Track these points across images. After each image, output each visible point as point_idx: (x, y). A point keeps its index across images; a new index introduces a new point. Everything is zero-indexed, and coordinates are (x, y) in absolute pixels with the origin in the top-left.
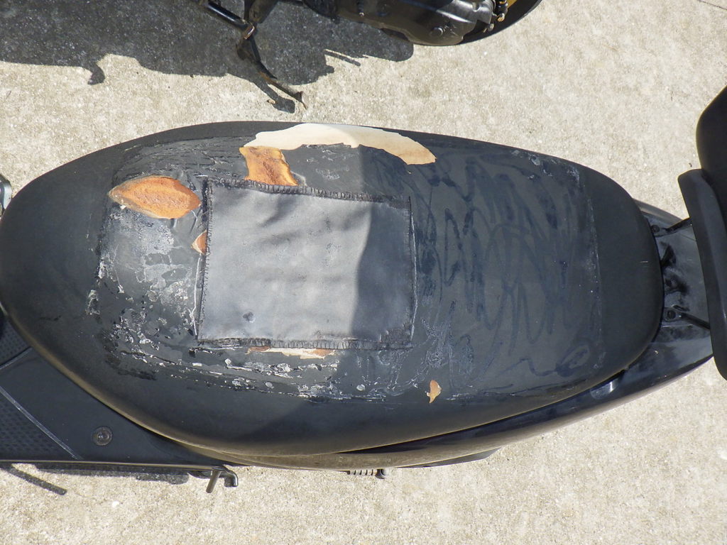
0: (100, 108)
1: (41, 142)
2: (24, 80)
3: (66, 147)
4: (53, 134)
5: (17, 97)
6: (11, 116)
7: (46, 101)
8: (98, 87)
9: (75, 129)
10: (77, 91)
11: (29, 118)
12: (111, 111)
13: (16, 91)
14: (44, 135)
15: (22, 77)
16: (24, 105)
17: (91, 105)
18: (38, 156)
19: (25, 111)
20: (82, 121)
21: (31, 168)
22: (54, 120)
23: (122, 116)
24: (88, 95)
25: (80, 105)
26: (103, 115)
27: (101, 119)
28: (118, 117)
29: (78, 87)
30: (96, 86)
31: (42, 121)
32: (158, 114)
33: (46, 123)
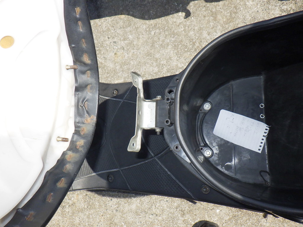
0: (191, 28)
1: (169, 50)
2: (159, 25)
3: (179, 49)
4: (173, 45)
5: (158, 33)
6: (157, 42)
7: (169, 31)
8: (189, 19)
9: (181, 41)
10: (180, 23)
11: (163, 41)
12: (195, 28)
13: (157, 31)
14: (170, 47)
16: (161, 36)
17: (187, 28)
18: (168, 56)
19: (162, 38)
20: (184, 36)
21: (166, 62)
22: (173, 39)
23: (201, 29)
24: (185, 24)
25: (182, 29)
26: (192, 31)
27: (192, 33)
28: (199, 30)
29: (181, 21)
30: (187, 19)
31: (168, 41)
32: (216, 23)
33: (170, 41)
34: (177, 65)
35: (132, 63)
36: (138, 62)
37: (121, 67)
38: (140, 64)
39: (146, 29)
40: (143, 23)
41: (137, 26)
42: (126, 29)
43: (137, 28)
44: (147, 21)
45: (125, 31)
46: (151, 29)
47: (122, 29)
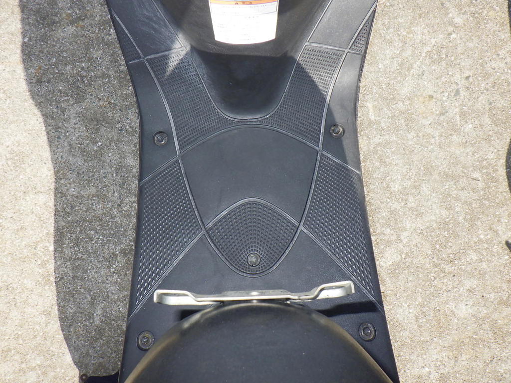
0: (485, 254)
1: (437, 212)
2: (493, 188)
3: (438, 232)
4: (447, 220)
5: (475, 186)
6: (455, 185)
7: (479, 209)
9: (457, 236)
10: (496, 232)
11: (457, 199)
12: (484, 264)
13: (481, 185)
14: (444, 213)
15: (496, 187)
16: (469, 193)
17: (486, 246)
18: (424, 211)
19: (464, 195)
20: (467, 241)
21: (411, 208)
22: (461, 218)
23: (482, 274)
24: (494, 242)
25: (482, 237)
26: (478, 257)
27: (474, 256)
28: (480, 271)
29: (500, 233)
30: (505, 247)
31: (457, 209)
32: (493, 306)
33: (457, 213)
34: (406, 230)
35: (410, 136)
36: (413, 149)
37: (401, 112)
38: (407, 153)
39: (486, 160)
40: (500, 153)
41: (492, 139)
42: (487, 116)
43: (488, 140)
44: (503, 161)
45: (483, 114)
46: (485, 171)
47: (487, 107)
